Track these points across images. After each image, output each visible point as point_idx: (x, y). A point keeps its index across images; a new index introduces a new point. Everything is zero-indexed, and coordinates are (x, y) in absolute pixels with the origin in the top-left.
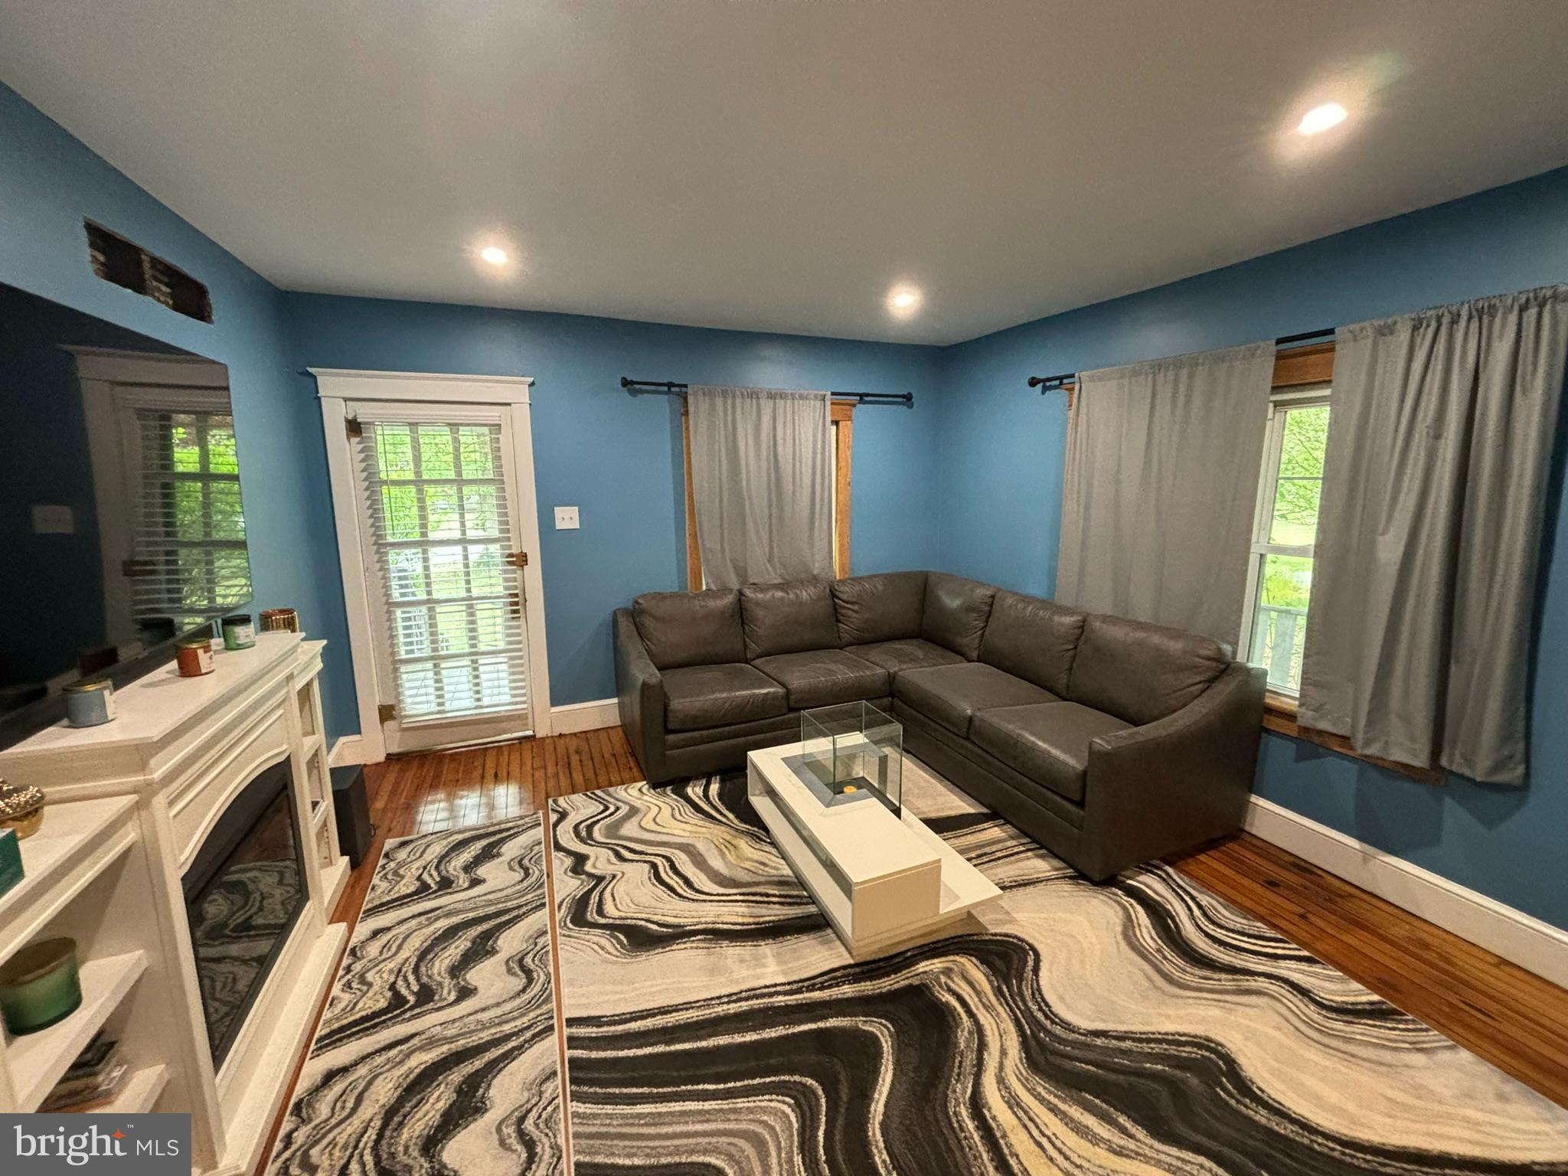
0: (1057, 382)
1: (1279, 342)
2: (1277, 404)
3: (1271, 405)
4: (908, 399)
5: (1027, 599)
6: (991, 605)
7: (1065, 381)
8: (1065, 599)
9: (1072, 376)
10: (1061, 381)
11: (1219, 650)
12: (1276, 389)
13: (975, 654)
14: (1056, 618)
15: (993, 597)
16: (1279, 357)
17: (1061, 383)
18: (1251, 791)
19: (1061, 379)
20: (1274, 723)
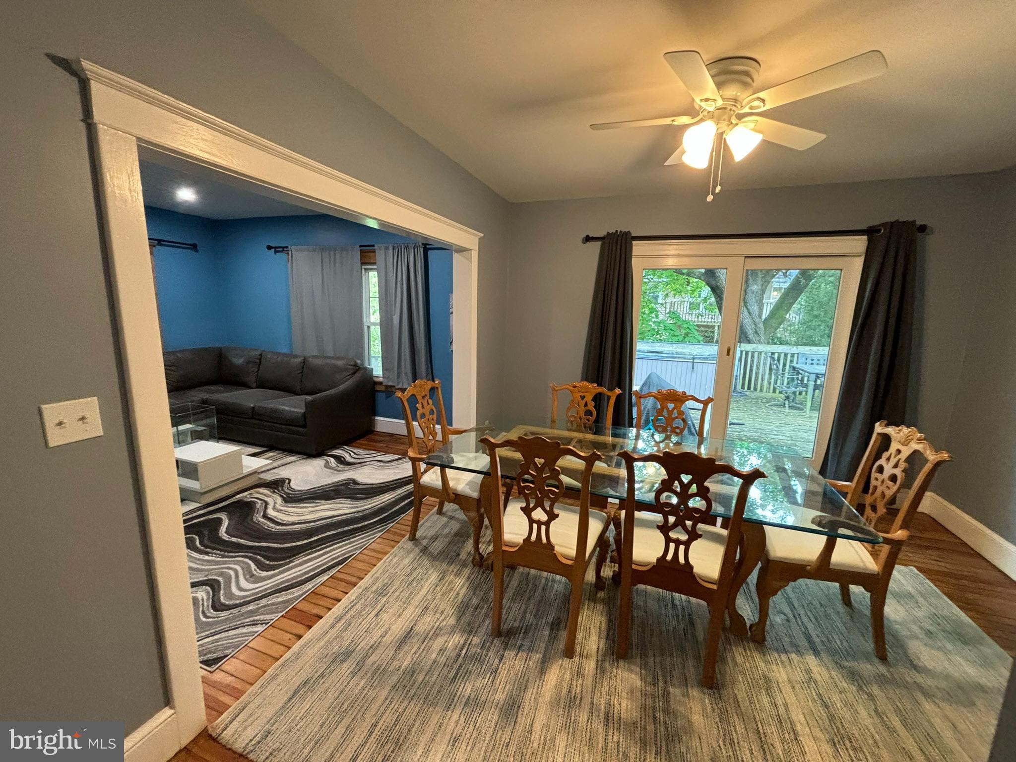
0: (281, 249)
1: (361, 246)
2: (366, 269)
3: (363, 270)
4: (194, 247)
5: (279, 354)
6: (260, 359)
7: (285, 249)
8: (297, 351)
9: (287, 247)
10: (283, 249)
11: (355, 362)
12: (362, 264)
13: (254, 385)
14: (293, 360)
15: (261, 355)
16: (362, 252)
17: (283, 250)
18: (375, 416)
19: (283, 248)
20: (378, 388)
